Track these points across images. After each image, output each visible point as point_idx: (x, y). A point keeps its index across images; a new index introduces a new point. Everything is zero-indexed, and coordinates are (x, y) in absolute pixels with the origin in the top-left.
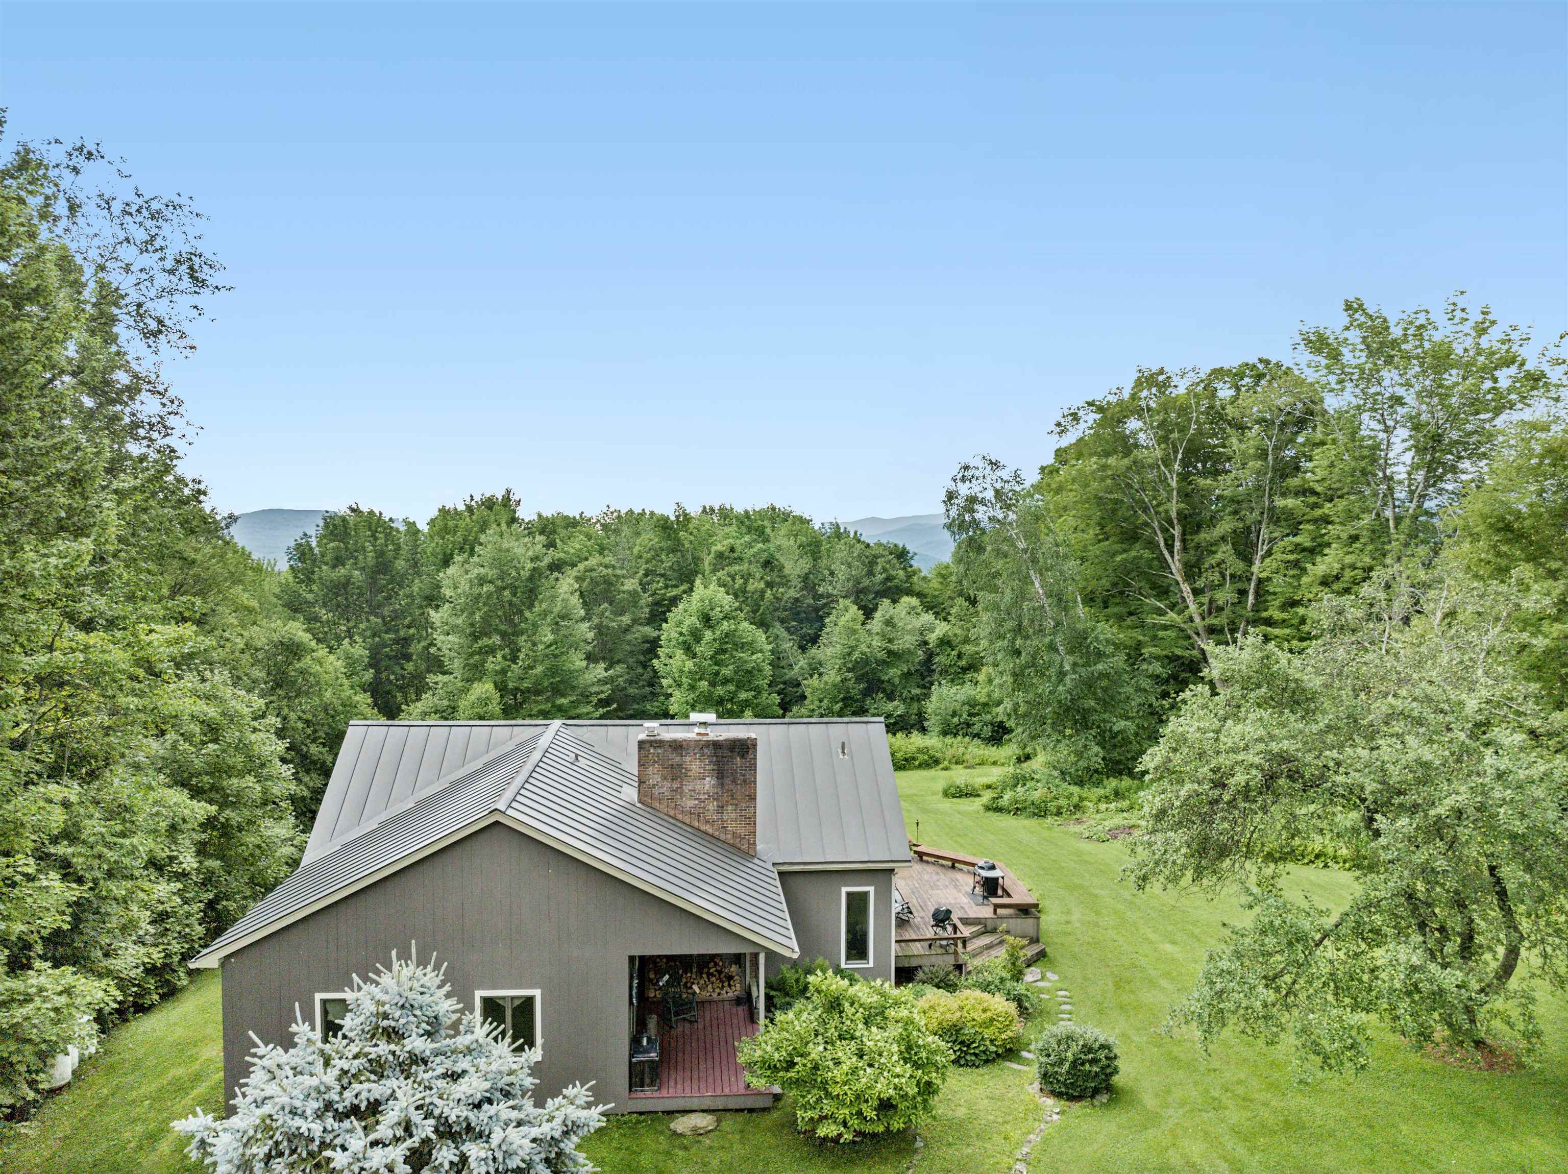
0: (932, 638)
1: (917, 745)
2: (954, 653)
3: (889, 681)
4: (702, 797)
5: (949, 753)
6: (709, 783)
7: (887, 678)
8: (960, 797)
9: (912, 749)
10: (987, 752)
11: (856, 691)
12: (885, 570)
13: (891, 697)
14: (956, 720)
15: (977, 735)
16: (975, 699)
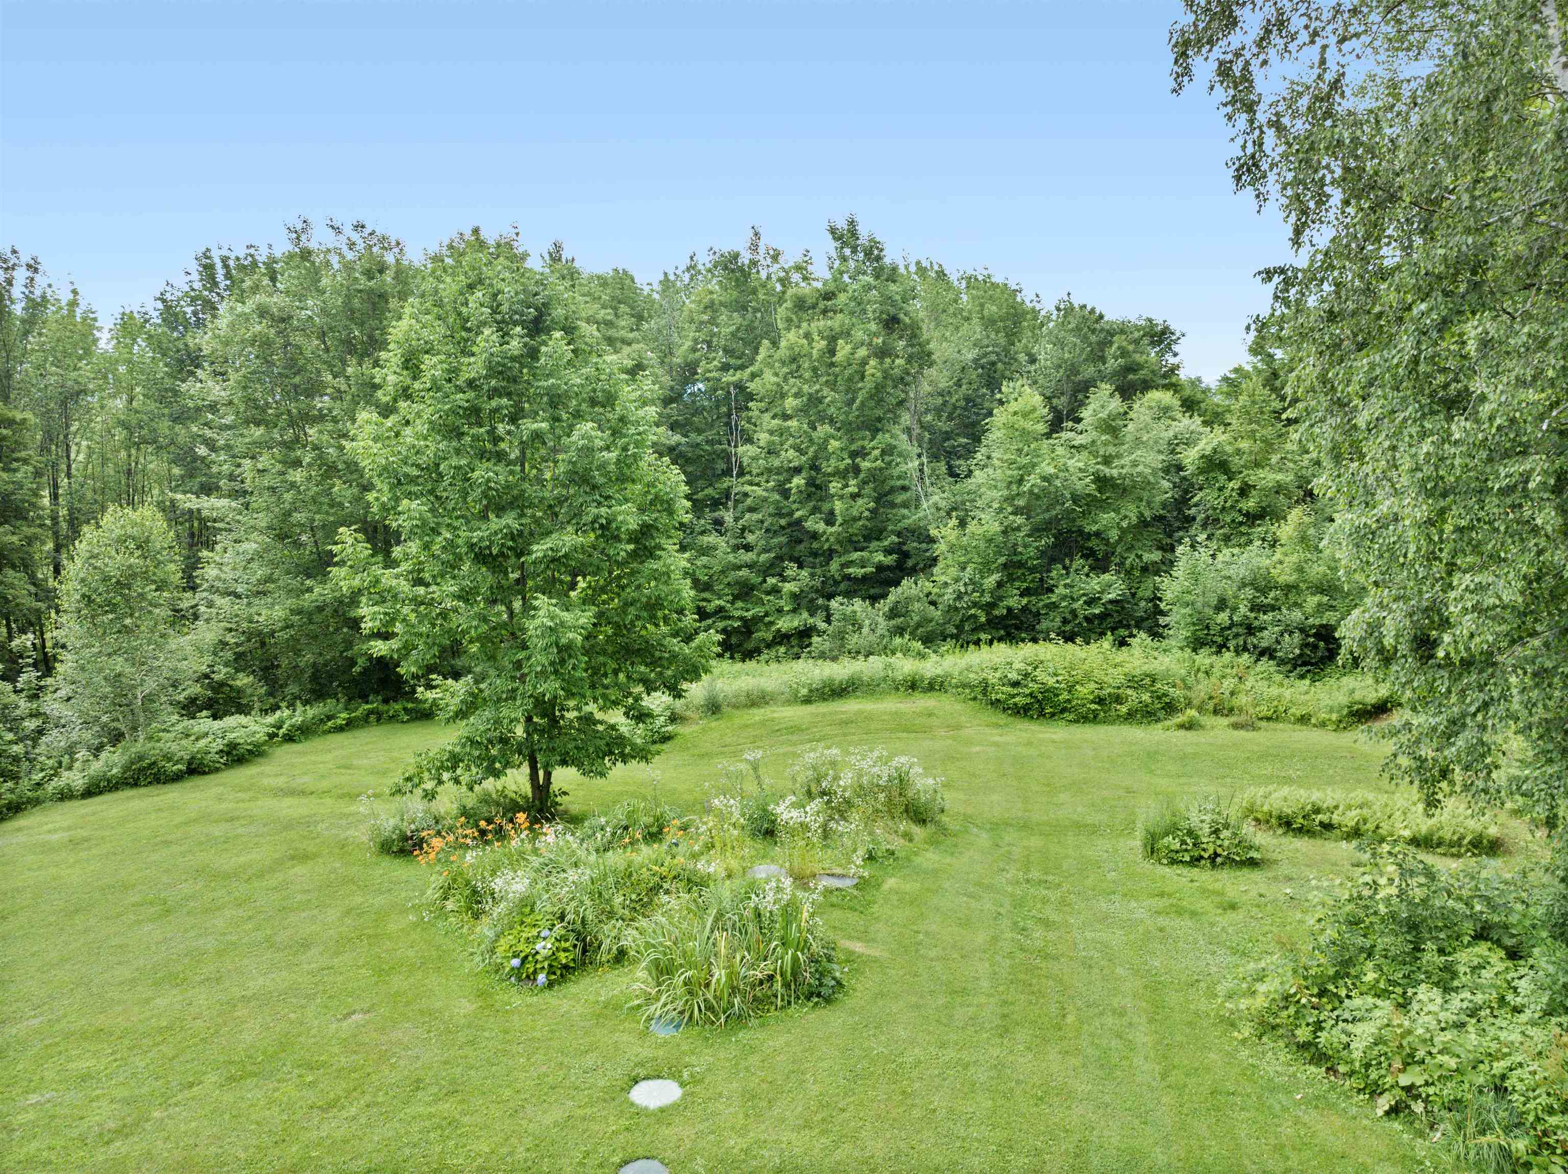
0: (1190, 457)
1: (1128, 668)
2: (1235, 484)
3: (1098, 534)
5: (1202, 689)
7: (1094, 528)
8: (1195, 861)
9: (1114, 678)
10: (1287, 693)
11: (1032, 552)
12: (1124, 353)
13: (1100, 565)
14: (1223, 617)
15: (1268, 653)
16: (1267, 577)
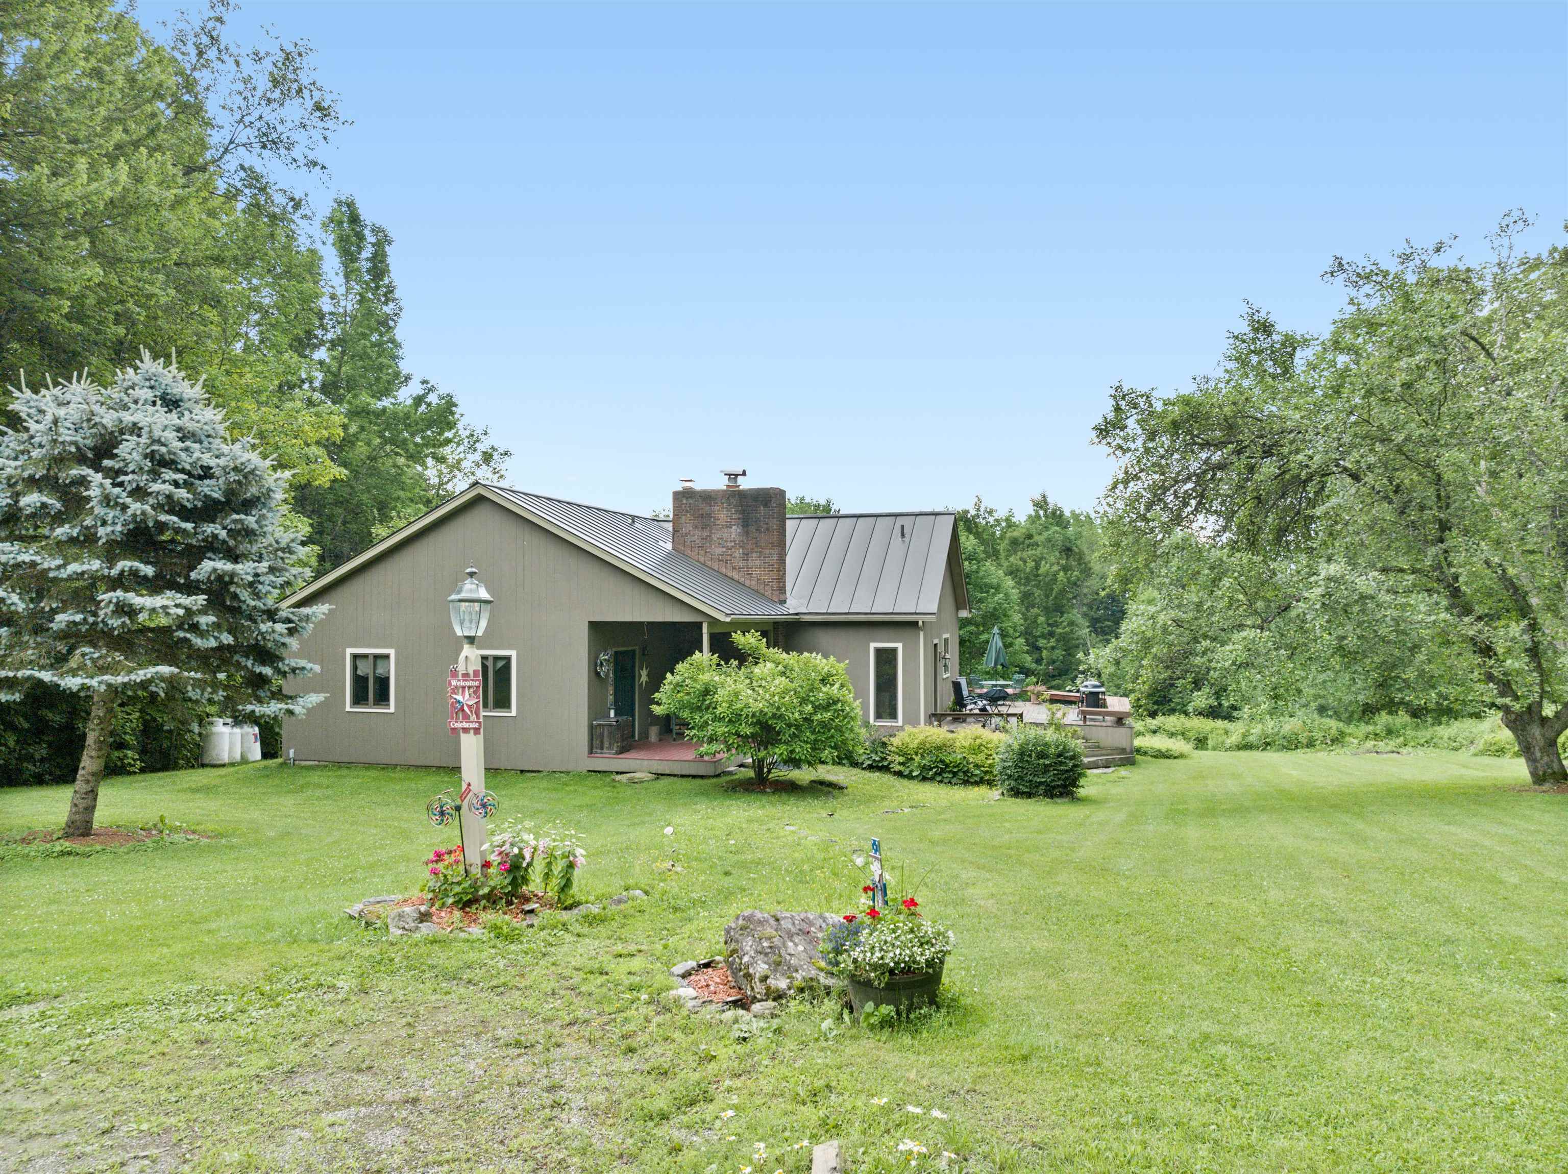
4: (729, 544)
6: (735, 531)
